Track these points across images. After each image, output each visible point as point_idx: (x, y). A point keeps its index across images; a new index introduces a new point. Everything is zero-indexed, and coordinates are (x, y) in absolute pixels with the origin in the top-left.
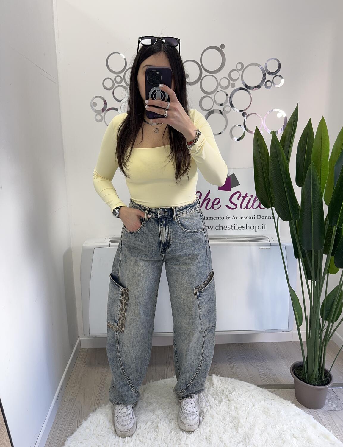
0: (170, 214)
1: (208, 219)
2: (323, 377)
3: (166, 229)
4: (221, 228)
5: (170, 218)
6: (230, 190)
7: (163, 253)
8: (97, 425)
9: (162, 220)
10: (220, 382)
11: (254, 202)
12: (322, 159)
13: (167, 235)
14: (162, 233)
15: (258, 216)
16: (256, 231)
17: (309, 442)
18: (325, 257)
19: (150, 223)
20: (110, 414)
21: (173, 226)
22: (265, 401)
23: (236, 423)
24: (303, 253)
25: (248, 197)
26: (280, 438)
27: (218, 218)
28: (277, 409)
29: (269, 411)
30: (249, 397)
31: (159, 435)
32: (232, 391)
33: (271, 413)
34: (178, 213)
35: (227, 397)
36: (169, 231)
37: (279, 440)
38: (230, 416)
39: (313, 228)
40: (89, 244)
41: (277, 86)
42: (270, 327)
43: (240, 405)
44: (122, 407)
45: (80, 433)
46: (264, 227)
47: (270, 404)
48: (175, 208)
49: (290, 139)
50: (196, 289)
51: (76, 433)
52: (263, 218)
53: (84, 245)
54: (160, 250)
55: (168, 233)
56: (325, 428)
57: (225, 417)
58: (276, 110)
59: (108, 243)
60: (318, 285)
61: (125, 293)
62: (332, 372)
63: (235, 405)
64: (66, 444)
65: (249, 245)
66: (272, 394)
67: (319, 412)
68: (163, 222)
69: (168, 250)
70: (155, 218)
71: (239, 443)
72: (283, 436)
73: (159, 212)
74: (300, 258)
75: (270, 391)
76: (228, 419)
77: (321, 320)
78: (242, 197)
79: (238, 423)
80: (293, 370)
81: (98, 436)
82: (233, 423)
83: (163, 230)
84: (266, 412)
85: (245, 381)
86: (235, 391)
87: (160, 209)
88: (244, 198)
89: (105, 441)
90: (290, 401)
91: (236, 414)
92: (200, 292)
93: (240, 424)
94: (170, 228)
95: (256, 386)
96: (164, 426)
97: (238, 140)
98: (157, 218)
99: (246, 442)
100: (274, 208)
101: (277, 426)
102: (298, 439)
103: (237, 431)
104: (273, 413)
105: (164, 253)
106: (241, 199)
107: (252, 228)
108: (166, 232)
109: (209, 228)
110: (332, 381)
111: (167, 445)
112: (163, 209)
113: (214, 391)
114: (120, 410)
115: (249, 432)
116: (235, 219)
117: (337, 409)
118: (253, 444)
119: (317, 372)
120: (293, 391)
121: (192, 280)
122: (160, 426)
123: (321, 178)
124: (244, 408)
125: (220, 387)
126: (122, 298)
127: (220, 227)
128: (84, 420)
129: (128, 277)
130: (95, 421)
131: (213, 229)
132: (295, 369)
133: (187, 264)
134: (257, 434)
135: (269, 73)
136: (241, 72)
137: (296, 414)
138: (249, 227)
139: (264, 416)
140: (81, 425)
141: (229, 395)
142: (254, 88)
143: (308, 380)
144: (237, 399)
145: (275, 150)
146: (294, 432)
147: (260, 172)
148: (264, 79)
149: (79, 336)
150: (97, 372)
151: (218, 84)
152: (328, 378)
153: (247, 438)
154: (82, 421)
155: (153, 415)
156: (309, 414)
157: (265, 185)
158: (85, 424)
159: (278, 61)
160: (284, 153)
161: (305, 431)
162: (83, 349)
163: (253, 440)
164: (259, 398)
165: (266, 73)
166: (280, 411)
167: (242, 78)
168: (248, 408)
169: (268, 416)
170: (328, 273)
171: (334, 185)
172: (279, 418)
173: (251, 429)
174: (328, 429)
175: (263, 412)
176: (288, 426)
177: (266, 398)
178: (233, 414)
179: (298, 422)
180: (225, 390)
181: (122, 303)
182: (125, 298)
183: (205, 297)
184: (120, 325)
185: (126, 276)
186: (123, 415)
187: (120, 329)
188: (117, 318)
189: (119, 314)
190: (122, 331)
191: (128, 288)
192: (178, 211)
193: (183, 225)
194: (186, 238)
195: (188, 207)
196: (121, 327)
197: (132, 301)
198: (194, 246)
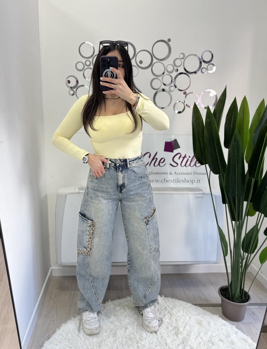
0: (125, 163)
1: (156, 173)
2: (243, 297)
3: (123, 174)
4: (165, 181)
5: (125, 167)
6: (172, 152)
8: (68, 332)
9: (119, 167)
10: (163, 301)
11: (191, 161)
12: (244, 128)
14: (119, 177)
15: (194, 172)
16: (192, 184)
17: (232, 344)
18: (245, 203)
19: (111, 170)
20: (78, 324)
21: (127, 172)
22: (199, 315)
23: (177, 331)
24: (229, 200)
25: (186, 157)
26: (211, 341)
27: (163, 173)
29: (202, 322)
30: (186, 312)
31: (117, 339)
32: (173, 308)
33: (203, 324)
34: (131, 163)
35: (169, 312)
36: (124, 176)
37: (210, 343)
38: (172, 326)
39: (236, 180)
40: (63, 191)
41: (210, 72)
42: (203, 259)
43: (179, 317)
44: (90, 313)
45: (54, 338)
46: (199, 181)
47: (202, 318)
48: (129, 159)
49: (220, 113)
50: (145, 219)
51: (52, 339)
52: (198, 174)
53: (58, 192)
54: (118, 190)
55: (124, 177)
56: (244, 335)
57: (168, 327)
58: (208, 90)
59: (77, 191)
60: (240, 225)
61: (93, 225)
62: (250, 293)
63: (175, 318)
64: (44, 346)
65: (188, 194)
66: (204, 310)
67: (240, 324)
68: (120, 169)
69: (124, 190)
70: (114, 167)
71: (179, 345)
72: (213, 340)
74: (227, 204)
75: (202, 309)
76: (170, 328)
77: (242, 252)
78: (183, 157)
80: (220, 291)
81: (69, 340)
82: (174, 331)
83: (120, 175)
84: (200, 323)
85: (183, 301)
86: (176, 308)
87: (118, 160)
88: (184, 158)
89: (75, 344)
90: (218, 315)
92: (148, 221)
93: (180, 332)
94: (125, 174)
95: (191, 305)
96: (120, 333)
97: (179, 112)
98: (116, 166)
99: (185, 344)
100: (207, 165)
101: (208, 333)
102: (223, 342)
103: (177, 337)
104: (205, 324)
105: (121, 193)
106: (181, 159)
107: (190, 181)
109: (156, 181)
110: (250, 300)
111: (124, 347)
112: (120, 160)
114: (88, 316)
115: (187, 337)
116: (176, 174)
117: (254, 322)
118: (190, 345)
119: (238, 293)
120: (220, 308)
121: (142, 213)
122: (118, 333)
123: (243, 142)
124: (183, 320)
125: (164, 305)
126: (90, 229)
128: (57, 329)
129: (94, 213)
130: (66, 329)
131: (159, 182)
132: (222, 291)
133: (137, 201)
134: (192, 338)
135: (204, 61)
136: (183, 60)
137: (223, 325)
138: (187, 181)
139: (198, 326)
140: (55, 332)
141: (170, 311)
142: (192, 73)
143: (232, 298)
144: (177, 313)
145: (209, 120)
146: (221, 337)
147: (197, 137)
148: (200, 66)
149: (52, 265)
150: (66, 294)
151: (165, 69)
152: (247, 297)
153: (185, 341)
154: (56, 330)
155: (112, 325)
156: (232, 325)
157: (201, 148)
158: (59, 332)
159: (211, 52)
160: (216, 122)
161: (229, 336)
162: (54, 276)
163: (190, 343)
164: (194, 313)
165: (202, 61)
166: (210, 323)
167: (184, 65)
168: (185, 320)
169: (201, 326)
170: (248, 215)
171: (252, 148)
172: (210, 328)
173: (188, 335)
174: (247, 335)
175: (197, 323)
176: (216, 333)
177: (200, 313)
178: (174, 324)
179: (224, 330)
180: (168, 307)
181: (90, 233)
182: (92, 229)
183: (151, 225)
184: (89, 249)
185: (93, 213)
186: (90, 319)
187: (89, 253)
188: (86, 244)
189: (88, 242)
190: (90, 254)
191: (95, 221)
192: (130, 161)
193: (134, 171)
194: (136, 181)
195: (137, 159)
196: (89, 251)
197: (97, 231)
198: (142, 187)
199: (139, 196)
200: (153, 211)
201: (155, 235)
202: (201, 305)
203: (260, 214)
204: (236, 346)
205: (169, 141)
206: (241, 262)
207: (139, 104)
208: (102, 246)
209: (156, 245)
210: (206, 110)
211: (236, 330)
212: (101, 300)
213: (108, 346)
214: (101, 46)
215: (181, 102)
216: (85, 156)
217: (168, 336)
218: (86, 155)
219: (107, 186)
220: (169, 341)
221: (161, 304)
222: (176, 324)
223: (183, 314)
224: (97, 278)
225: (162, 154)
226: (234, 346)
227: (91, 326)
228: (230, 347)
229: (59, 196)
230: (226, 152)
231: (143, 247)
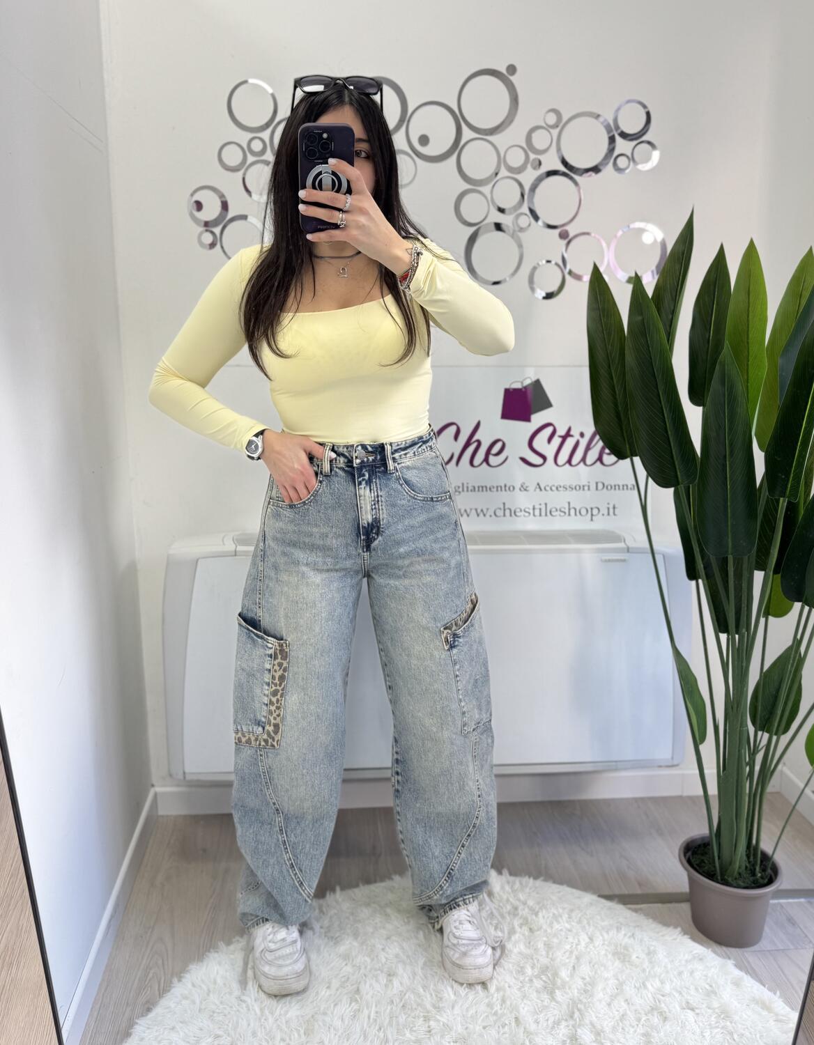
1: (477, 489)
2: (757, 870)
3: (372, 491)
4: (507, 512)
5: (379, 468)
6: (528, 420)
7: (365, 550)
9: (362, 471)
10: (507, 888)
11: (588, 448)
12: (750, 341)
13: (374, 504)
14: (362, 502)
15: (597, 483)
16: (592, 520)
17: (723, 1019)
18: (759, 576)
19: (335, 479)
20: (240, 963)
21: (386, 486)
22: (618, 929)
23: (549, 979)
24: (707, 567)
25: (572, 436)
26: (656, 1009)
27: (499, 488)
28: (648, 947)
29: (627, 950)
30: (580, 922)
31: (363, 1009)
32: (537, 910)
33: (634, 957)
34: (397, 455)
35: (525, 922)
36: (378, 496)
37: (653, 1015)
38: (534, 965)
39: (729, 504)
40: (186, 548)
41: (641, 167)
42: (629, 755)
43: (558, 938)
44: (276, 929)
45: (166, 1008)
46: (612, 510)
47: (630, 937)
48: (391, 444)
49: (674, 294)
50: (445, 629)
51: (158, 1011)
52: (609, 487)
53: (170, 553)
54: (357, 542)
55: (376, 501)
56: (762, 987)
57: (522, 968)
58: (638, 225)
59: (230, 546)
60: (743, 645)
61: (282, 651)
62: (780, 858)
63: (545, 939)
65: (578, 551)
66: (634, 914)
67: (748, 954)
68: (364, 475)
69: (376, 542)
70: (346, 469)
71: (557, 1023)
72: (663, 1005)
73: (356, 452)
74: (700, 581)
75: (630, 909)
76: (529, 971)
77: (751, 729)
78: (560, 436)
79: (554, 978)
80: (685, 856)
81: (212, 1014)
82: (541, 979)
83: (366, 494)
84: (622, 955)
85: (568, 886)
86: (545, 908)
87: (357, 446)
88: (564, 438)
89: (230, 1025)
90: (679, 929)
91: (549, 960)
92: (455, 636)
93: (559, 982)
94: (381, 490)
95: (595, 897)
96: (373, 988)
97: (549, 296)
98: (352, 467)
99: (575, 1020)
100: (637, 460)
101: (648, 985)
102: (697, 1011)
103: (552, 997)
104: (637, 957)
105: (367, 551)
106: (557, 441)
107: (584, 512)
108: (373, 499)
109: (479, 511)
110: (778, 878)
111: (384, 1032)
112: (364, 447)
114: (271, 936)
115: (581, 998)
116: (541, 490)
117: (792, 947)
118: (592, 1024)
119: (741, 858)
121: (435, 611)
122: (365, 988)
123: (747, 387)
124: (568, 947)
125: (508, 900)
126: (274, 665)
127: (504, 510)
128: (175, 980)
129: (286, 616)
130: (202, 981)
131: (488, 516)
132: (689, 854)
133: (420, 573)
134: (600, 1001)
135: (624, 135)
136: (555, 132)
137: (694, 958)
138: (575, 509)
139: (617, 963)
140: (169, 991)
141: (529, 919)
142: (587, 170)
143: (722, 875)
144: (551, 925)
145: (640, 318)
146: (689, 998)
147: (603, 372)
148: (611, 150)
149: (154, 783)
150: (202, 871)
151: (501, 160)
152: (769, 871)
153: (576, 1010)
154: (171, 982)
155: (346, 965)
156: (724, 958)
157: (616, 405)
158: (179, 989)
159: (645, 107)
160: (661, 326)
161: (715, 993)
162: (162, 816)
163: (591, 1016)
164: (603, 924)
165: (615, 134)
166: (655, 952)
167: (559, 149)
168: (577, 945)
169: (627, 963)
170: (767, 614)
171: (778, 402)
172: (653, 968)
173: (586, 991)
174: (770, 990)
175: (614, 954)
176: (674, 984)
177: (621, 924)
178: (541, 959)
179: (697, 974)
180: (521, 907)
181: (273, 677)
182: (280, 665)
183: (465, 649)
184: (271, 729)
185: (282, 613)
186: (278, 945)
187: (270, 741)
188: (262, 714)
189: (267, 705)
190: (275, 744)
191: (289, 639)
192: (396, 451)
193: (407, 482)
194: (415, 513)
195: (418, 443)
196: (272, 733)
197: (297, 670)
198: (432, 532)
199: (426, 557)
200: (470, 606)
201: (476, 681)
202: (626, 900)
203: (807, 608)
204: (735, 1023)
205: (518, 386)
206: (747, 760)
207: (420, 274)
208: (314, 718)
209: (481, 710)
210: (630, 287)
211: (737, 973)
212: (310, 886)
213: (334, 1029)
214: (299, 94)
215: (553, 262)
216: (254, 439)
217: (524, 997)
218: (257, 435)
219: (324, 530)
220: (525, 1010)
221: (500, 896)
222: (547, 957)
223: (567, 926)
224: (296, 818)
225: (495, 427)
226: (731, 1022)
227: (280, 966)
228: (717, 1027)
229: (171, 564)
230: (694, 416)
231: (441, 718)
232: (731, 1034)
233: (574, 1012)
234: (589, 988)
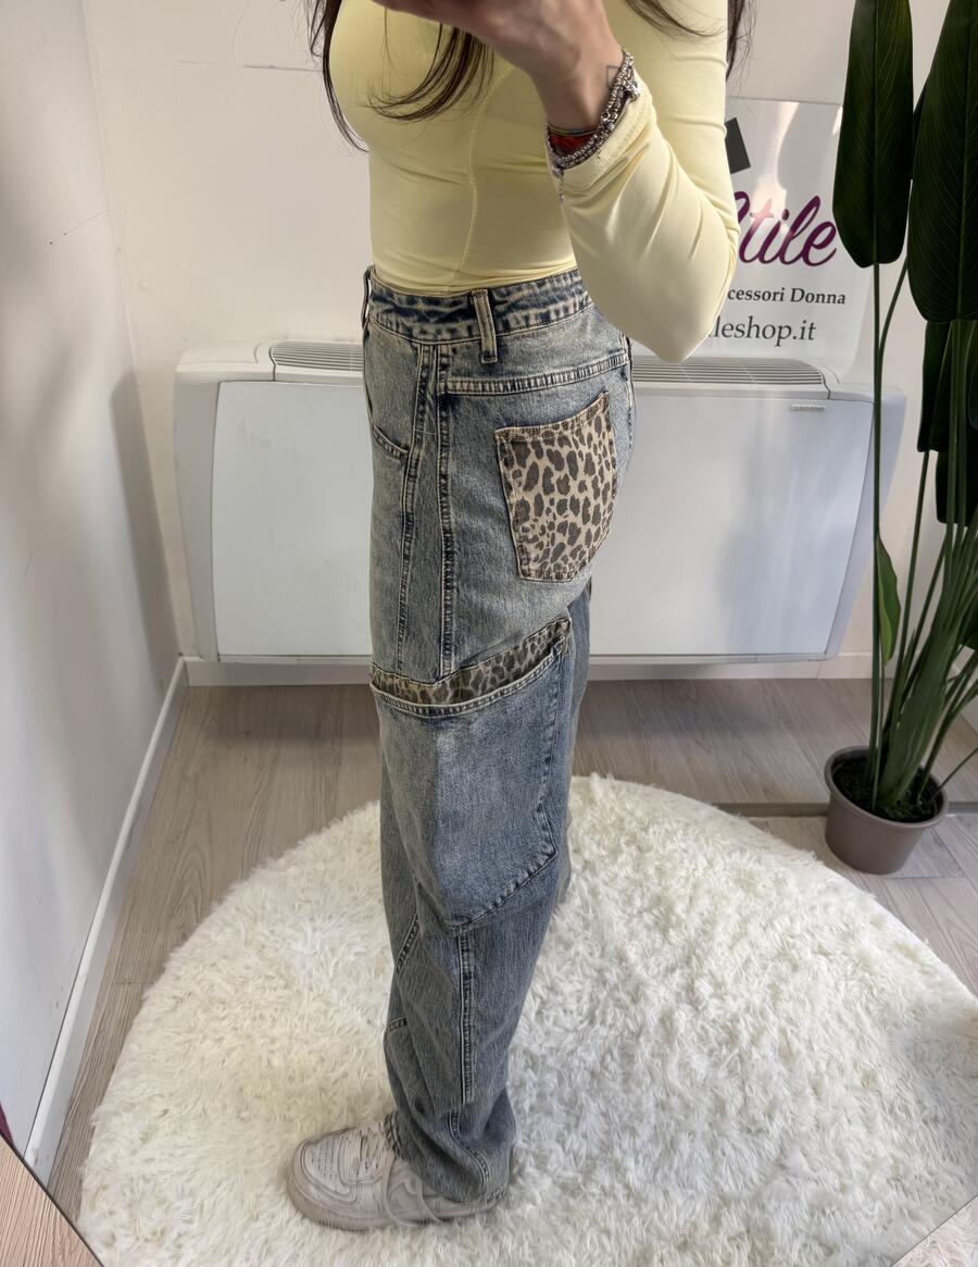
2: (919, 797)
8: (256, 916)
10: (612, 795)
11: (791, 236)
15: (794, 290)
16: (778, 345)
17: (862, 969)
22: (742, 851)
23: (662, 914)
25: (772, 215)
26: (785, 955)
28: (776, 874)
29: (753, 878)
30: (696, 840)
32: (647, 824)
33: (760, 887)
35: (633, 840)
37: (780, 962)
38: (643, 893)
42: (773, 647)
43: (672, 861)
46: (809, 332)
47: (755, 861)
51: (194, 939)
52: (810, 298)
53: (180, 369)
57: (629, 896)
59: (267, 368)
63: (657, 863)
64: (167, 971)
65: (760, 394)
66: (760, 831)
67: (890, 883)
71: (672, 970)
72: (793, 950)
75: (753, 823)
76: (638, 902)
79: (668, 915)
80: (832, 772)
81: (260, 947)
82: (653, 913)
84: (746, 883)
85: (684, 794)
86: (657, 823)
88: (759, 218)
90: (813, 853)
91: (661, 888)
93: (674, 919)
95: (715, 810)
99: (692, 969)
101: (776, 923)
102: (831, 957)
103: (665, 936)
104: (764, 886)
106: (748, 221)
107: (769, 332)
110: (943, 809)
113: (595, 821)
115: (699, 941)
117: (938, 874)
118: (712, 974)
124: (683, 873)
125: (612, 809)
128: (214, 903)
130: (248, 904)
132: (838, 769)
134: (720, 944)
137: (829, 887)
138: (758, 327)
139: (740, 893)
141: (638, 836)
143: (879, 804)
144: (664, 845)
146: (822, 941)
149: (183, 651)
150: (245, 760)
153: (694, 958)
156: (863, 889)
161: (854, 937)
162: (195, 688)
163: (711, 964)
166: (784, 881)
169: (751, 894)
172: (782, 901)
173: (705, 932)
174: (917, 934)
175: (735, 882)
176: (805, 923)
177: (746, 844)
178: (652, 887)
179: (832, 910)
180: (628, 819)
202: (746, 810)
204: (875, 975)
211: (879, 909)
217: (632, 935)
220: (632, 953)
221: (603, 805)
222: (660, 885)
228: (853, 979)
229: (183, 389)
232: (871, 988)
233: (690, 957)
234: (708, 928)
